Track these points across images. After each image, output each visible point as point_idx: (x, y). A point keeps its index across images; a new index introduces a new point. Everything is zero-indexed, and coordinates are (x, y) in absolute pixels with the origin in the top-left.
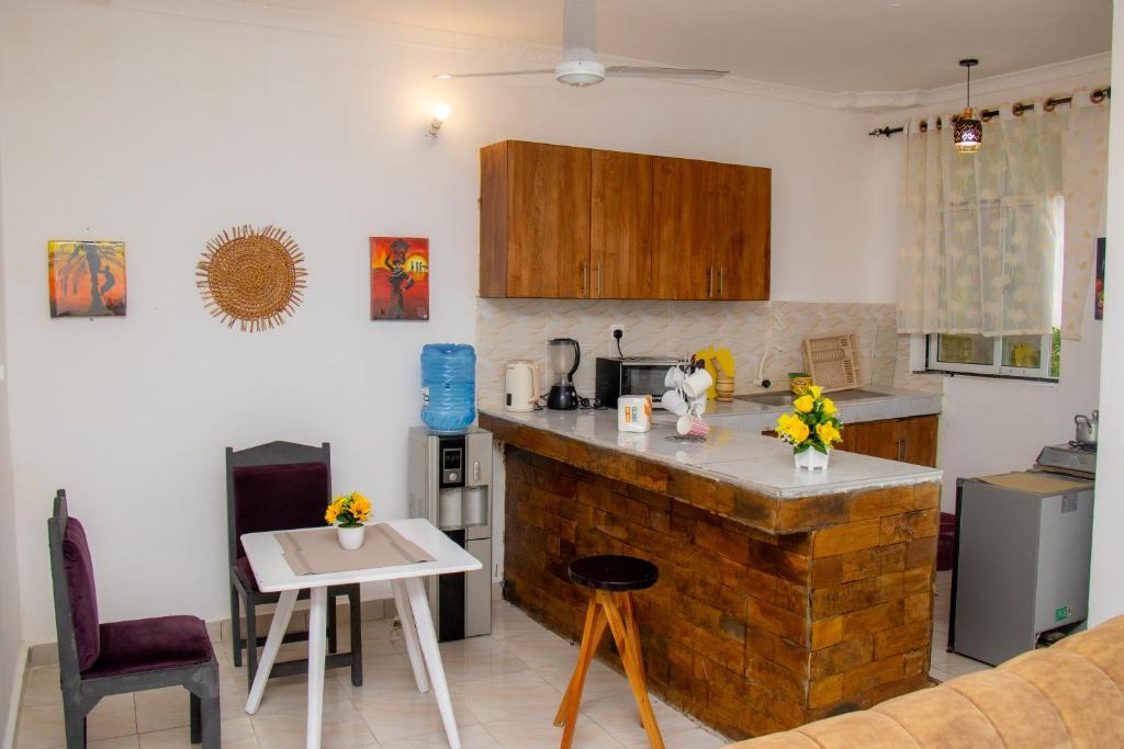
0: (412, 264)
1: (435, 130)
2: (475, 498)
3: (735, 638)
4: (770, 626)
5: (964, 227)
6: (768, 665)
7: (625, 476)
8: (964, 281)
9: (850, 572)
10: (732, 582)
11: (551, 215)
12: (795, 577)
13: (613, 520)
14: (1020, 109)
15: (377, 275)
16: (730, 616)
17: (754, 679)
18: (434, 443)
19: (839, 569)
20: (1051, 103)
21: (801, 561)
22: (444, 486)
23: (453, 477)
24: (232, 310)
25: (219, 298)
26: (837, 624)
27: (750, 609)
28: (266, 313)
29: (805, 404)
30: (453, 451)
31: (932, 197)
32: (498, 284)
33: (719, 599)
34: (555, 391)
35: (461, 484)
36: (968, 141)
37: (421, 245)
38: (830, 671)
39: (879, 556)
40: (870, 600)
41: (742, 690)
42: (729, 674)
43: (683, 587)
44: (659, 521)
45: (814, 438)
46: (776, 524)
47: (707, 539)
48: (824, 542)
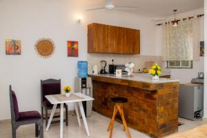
0: (75, 46)
1: (79, 21)
2: (88, 90)
3: (142, 112)
4: (149, 109)
5: (174, 41)
6: (149, 117)
7: (119, 83)
8: (174, 51)
9: (164, 98)
10: (141, 102)
11: (101, 37)
12: (155, 99)
13: (115, 93)
14: (184, 19)
15: (69, 48)
16: (141, 108)
17: (146, 120)
18: (80, 79)
19: (162, 97)
20: (190, 18)
21: (156, 96)
22: (82, 87)
23: (84, 86)
24: (41, 54)
25: (39, 52)
26: (162, 108)
27: (145, 106)
28: (48, 55)
29: (154, 67)
30: (84, 81)
31: (168, 36)
32: (91, 50)
33: (138, 105)
34: (102, 70)
35: (86, 87)
36: (175, 25)
37: (76, 43)
38: (161, 117)
39: (169, 95)
40: (168, 104)
41: (144, 122)
42: (141, 120)
43: (131, 104)
44: (125, 92)
45: (156, 73)
46: (152, 88)
47: (136, 94)
48: (160, 92)
